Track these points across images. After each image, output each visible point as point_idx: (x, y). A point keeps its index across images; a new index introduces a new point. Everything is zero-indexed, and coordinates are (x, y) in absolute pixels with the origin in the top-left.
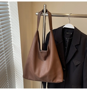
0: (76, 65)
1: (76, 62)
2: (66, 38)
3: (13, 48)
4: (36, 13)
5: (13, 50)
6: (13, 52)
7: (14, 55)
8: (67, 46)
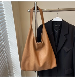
0: (67, 51)
1: (66, 49)
2: (56, 30)
3: (10, 44)
4: (28, 11)
5: (10, 47)
6: (10, 49)
7: (11, 51)
8: (57, 37)
